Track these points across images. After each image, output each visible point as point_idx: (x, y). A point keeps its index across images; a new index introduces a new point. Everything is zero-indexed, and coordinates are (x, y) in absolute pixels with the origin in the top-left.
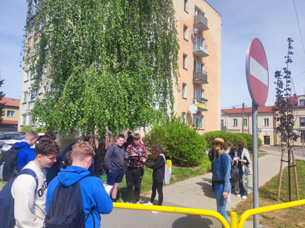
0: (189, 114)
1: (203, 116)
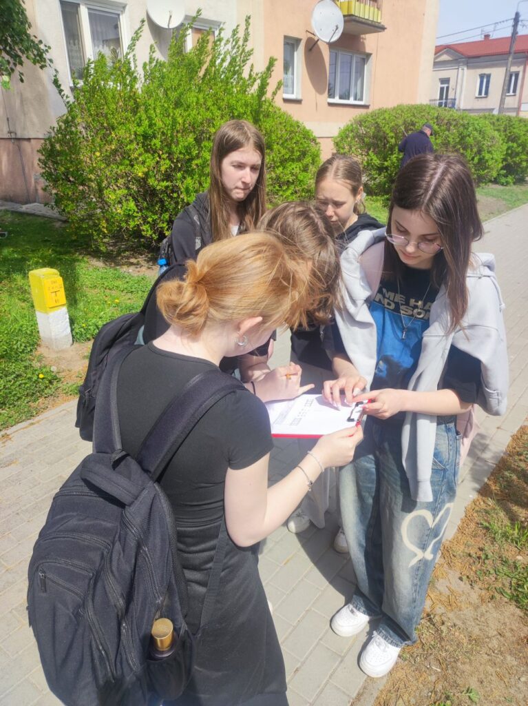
0: (312, 46)
1: (369, 55)
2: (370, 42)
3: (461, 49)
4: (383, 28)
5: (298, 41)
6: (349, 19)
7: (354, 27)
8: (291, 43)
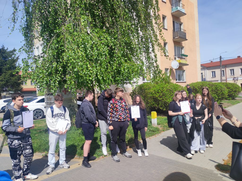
0: (171, 70)
1: (184, 71)
2: (185, 68)
3: (204, 65)
4: (188, 65)
5: (168, 69)
6: (180, 63)
7: (181, 65)
8: (167, 69)
